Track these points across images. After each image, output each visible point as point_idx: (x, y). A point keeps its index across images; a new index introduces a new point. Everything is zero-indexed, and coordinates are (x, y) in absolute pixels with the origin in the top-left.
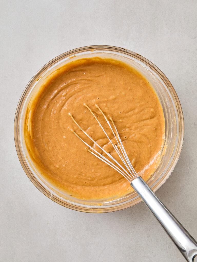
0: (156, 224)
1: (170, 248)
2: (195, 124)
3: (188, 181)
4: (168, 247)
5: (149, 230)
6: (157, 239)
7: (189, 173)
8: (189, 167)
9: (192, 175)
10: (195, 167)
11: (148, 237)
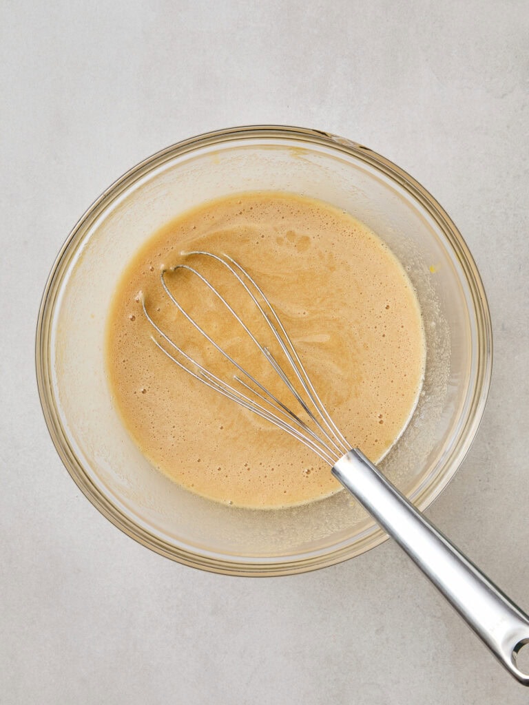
0: (399, 597)
1: (437, 662)
2: (503, 329)
3: (487, 479)
4: (433, 659)
5: (382, 613)
6: (403, 637)
7: (487, 459)
8: (489, 444)
9: (496, 466)
10: (503, 444)
11: (377, 630)
